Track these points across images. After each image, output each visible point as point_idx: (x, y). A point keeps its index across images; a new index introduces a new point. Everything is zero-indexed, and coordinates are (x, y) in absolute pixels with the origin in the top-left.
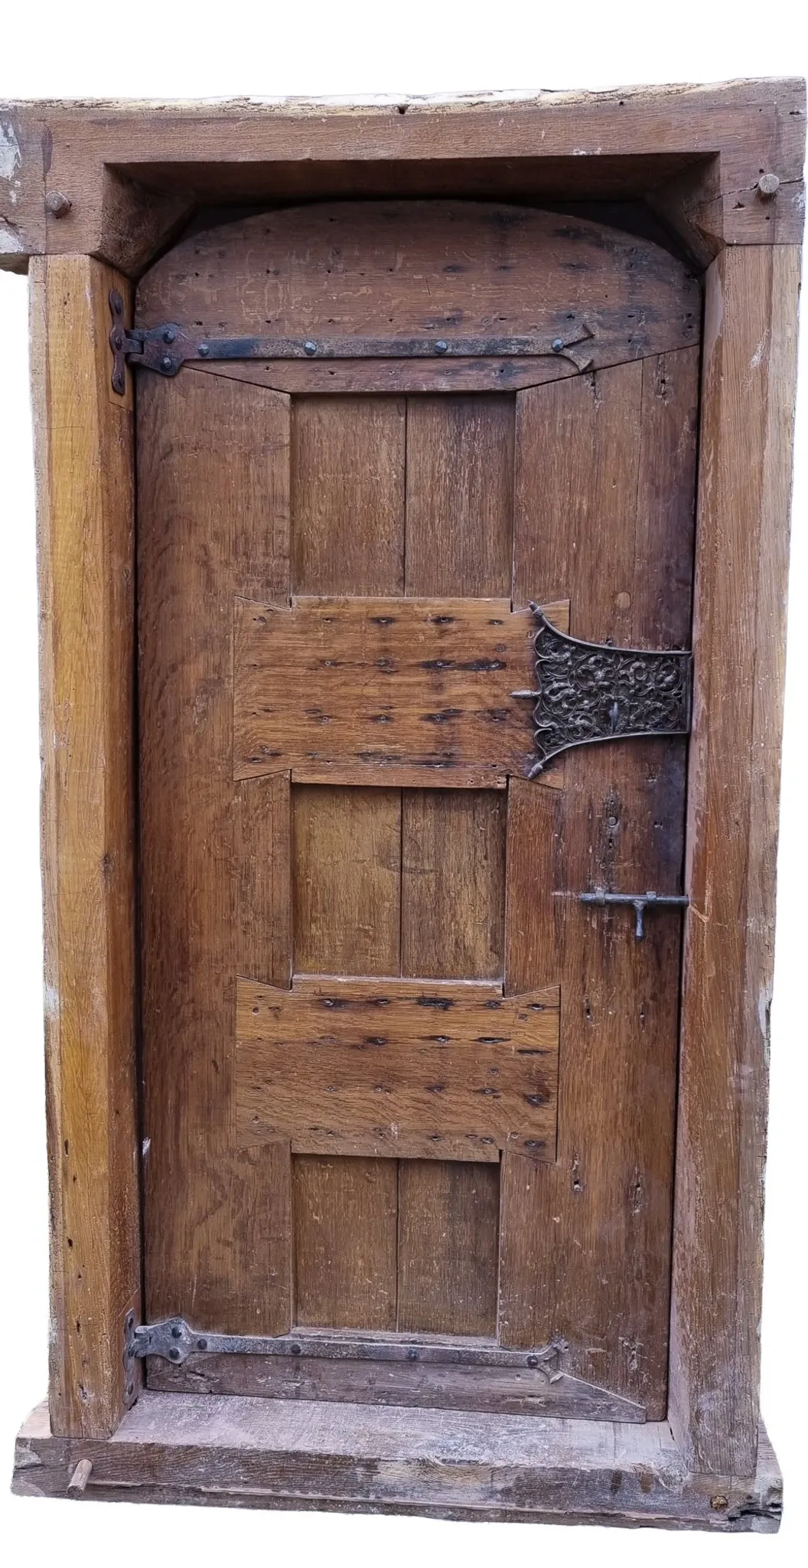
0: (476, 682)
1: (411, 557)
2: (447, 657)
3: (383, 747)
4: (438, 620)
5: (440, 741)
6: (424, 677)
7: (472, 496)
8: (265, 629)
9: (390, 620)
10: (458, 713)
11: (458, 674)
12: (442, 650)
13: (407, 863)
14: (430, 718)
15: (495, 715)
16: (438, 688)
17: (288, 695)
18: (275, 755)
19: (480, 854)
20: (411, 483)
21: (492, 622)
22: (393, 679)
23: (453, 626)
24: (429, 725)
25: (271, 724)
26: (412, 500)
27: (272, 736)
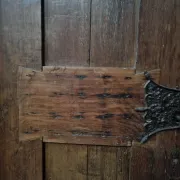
0: (120, 103)
1: (92, 50)
2: (107, 92)
3: (80, 128)
4: (104, 77)
5: (104, 127)
6: (96, 100)
7: (119, 25)
8: (31, 79)
9: (84, 76)
10: (111, 116)
11: (112, 100)
12: (105, 89)
13: (90, 172)
14: (100, 117)
15: (127, 116)
16: (104, 105)
17: (43, 106)
18: (36, 131)
19: (119, 170)
20: (93, 19)
21: (127, 78)
22: (85, 101)
23: (110, 80)
24: (100, 120)
25: (35, 118)
26: (93, 26)
27: (35, 123)
